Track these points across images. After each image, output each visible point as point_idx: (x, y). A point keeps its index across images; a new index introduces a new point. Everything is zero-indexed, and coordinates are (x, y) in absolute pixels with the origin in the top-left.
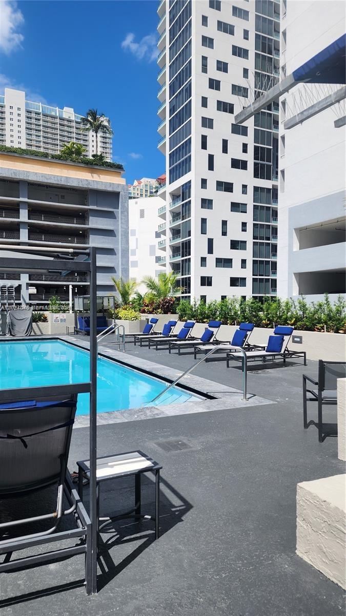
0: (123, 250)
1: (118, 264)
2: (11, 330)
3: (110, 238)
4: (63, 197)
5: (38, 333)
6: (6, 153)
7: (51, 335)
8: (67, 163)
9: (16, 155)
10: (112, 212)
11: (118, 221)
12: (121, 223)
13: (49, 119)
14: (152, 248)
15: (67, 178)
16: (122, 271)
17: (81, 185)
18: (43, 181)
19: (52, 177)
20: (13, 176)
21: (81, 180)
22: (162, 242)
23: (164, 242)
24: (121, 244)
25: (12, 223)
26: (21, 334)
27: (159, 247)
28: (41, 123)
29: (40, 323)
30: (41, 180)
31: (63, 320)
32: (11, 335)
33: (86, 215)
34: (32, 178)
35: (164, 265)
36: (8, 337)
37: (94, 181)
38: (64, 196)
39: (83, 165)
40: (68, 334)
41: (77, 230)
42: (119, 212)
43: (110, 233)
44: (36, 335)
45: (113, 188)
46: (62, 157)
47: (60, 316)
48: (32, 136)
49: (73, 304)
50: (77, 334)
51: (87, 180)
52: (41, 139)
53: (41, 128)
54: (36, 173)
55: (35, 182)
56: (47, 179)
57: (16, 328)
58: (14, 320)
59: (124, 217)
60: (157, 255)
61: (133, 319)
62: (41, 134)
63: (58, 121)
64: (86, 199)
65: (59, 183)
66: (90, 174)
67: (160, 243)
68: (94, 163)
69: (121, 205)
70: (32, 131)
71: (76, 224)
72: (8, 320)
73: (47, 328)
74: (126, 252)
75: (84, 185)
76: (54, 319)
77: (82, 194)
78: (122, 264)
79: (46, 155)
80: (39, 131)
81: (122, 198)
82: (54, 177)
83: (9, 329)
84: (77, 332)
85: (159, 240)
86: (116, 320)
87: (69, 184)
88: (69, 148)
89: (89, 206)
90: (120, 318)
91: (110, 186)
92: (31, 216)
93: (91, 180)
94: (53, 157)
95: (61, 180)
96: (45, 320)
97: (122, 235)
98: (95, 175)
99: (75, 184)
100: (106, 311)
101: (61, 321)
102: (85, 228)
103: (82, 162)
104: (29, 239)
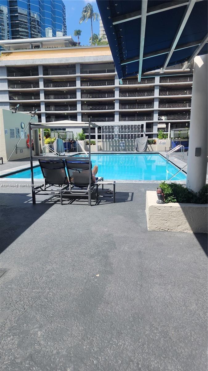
5: (151, 150)
7: (158, 151)
25: (150, 86)
26: (141, 151)
29: (152, 145)
31: (164, 143)
32: (137, 151)
36: (135, 152)
40: (165, 151)
44: (149, 151)
47: (163, 141)
49: (170, 134)
57: (139, 148)
58: (139, 143)
73: (155, 148)
76: (160, 142)
83: (136, 148)
92: (161, 81)
96: (155, 143)
104: (159, 95)
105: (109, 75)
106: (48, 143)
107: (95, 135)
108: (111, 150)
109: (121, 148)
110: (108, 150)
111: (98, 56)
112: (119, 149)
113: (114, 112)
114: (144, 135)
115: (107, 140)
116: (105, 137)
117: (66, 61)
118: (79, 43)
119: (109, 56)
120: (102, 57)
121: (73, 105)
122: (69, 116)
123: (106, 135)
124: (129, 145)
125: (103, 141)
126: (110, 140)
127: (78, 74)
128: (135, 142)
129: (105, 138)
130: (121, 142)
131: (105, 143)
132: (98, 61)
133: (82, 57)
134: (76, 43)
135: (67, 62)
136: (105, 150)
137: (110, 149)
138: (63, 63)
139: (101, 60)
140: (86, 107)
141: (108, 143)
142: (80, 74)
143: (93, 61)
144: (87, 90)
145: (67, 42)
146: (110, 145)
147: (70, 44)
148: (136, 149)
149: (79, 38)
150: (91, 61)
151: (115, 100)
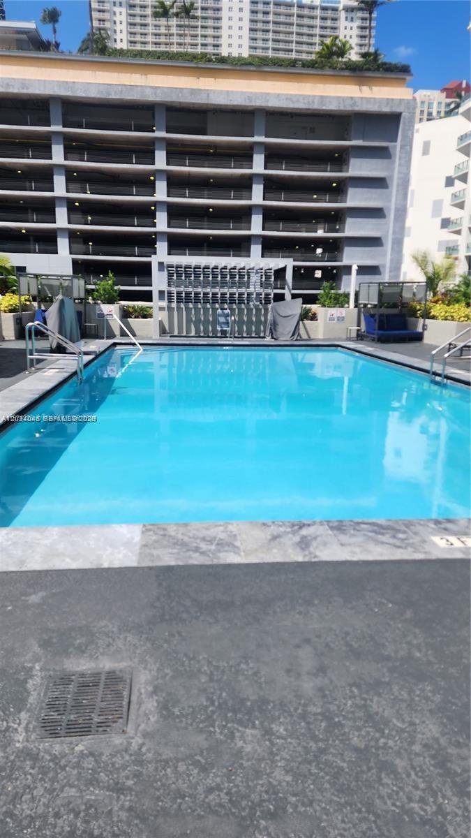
0: (397, 210)
1: (388, 232)
2: (273, 331)
3: (379, 191)
4: (312, 130)
5: (304, 336)
6: (238, 68)
7: (323, 340)
8: (324, 73)
9: (252, 68)
10: (385, 149)
11: (394, 163)
12: (400, 165)
13: (282, 10)
14: (437, 205)
15: (322, 97)
16: (393, 243)
17: (342, 108)
18: (288, 106)
19: (301, 100)
20: (248, 103)
21: (344, 99)
22: (458, 194)
23: (462, 193)
24: (396, 200)
25: (243, 176)
26: (285, 338)
27: (452, 201)
28: (271, 17)
29: (307, 322)
30: (285, 106)
31: (341, 319)
32: (273, 338)
33: (344, 156)
34: (273, 103)
35: (458, 232)
36: (268, 340)
37: (362, 98)
38: (314, 128)
39: (347, 73)
40: (349, 339)
41: (331, 180)
42: (397, 147)
43: (378, 183)
44: (301, 339)
45: (391, 107)
46: (316, 63)
47: (336, 312)
48: (258, 41)
49: (357, 295)
50: (362, 340)
51: (352, 98)
52: (270, 44)
53: (271, 27)
54: (279, 95)
55: (276, 110)
56: (293, 103)
57: (280, 329)
58: (278, 317)
59: (403, 155)
60: (445, 216)
61: (462, 319)
62: (270, 36)
63: (295, 10)
64: (346, 130)
65: (310, 107)
66: (357, 87)
67: (455, 196)
68: (365, 67)
69: (402, 135)
70: (258, 33)
71: (330, 171)
72: (270, 317)
73: (318, 330)
74: (402, 212)
75: (347, 107)
76: (329, 316)
77: (341, 122)
78: (394, 233)
79: (293, 63)
80: (268, 31)
81: (404, 123)
82: (304, 99)
83: (271, 329)
84: (360, 337)
85: (451, 190)
86: (427, 320)
87: (324, 108)
88: (327, 47)
89: (350, 140)
90: (433, 317)
91: (388, 104)
92: (268, 164)
93: (359, 98)
94: (305, 64)
95: (313, 102)
96: (314, 317)
97: (398, 185)
98: (365, 88)
99: (332, 106)
100: (404, 305)
101: (338, 320)
102: (342, 177)
103: (347, 69)
104: (264, 200)
105: (141, 138)
106: (11, 311)
107: (151, 292)
108: (193, 333)
109: (219, 329)
110: (184, 334)
111: (110, 85)
112: (214, 331)
113: (155, 233)
114: (288, 297)
115: (182, 306)
116: (175, 298)
117: (23, 88)
118: (57, 45)
119: (139, 88)
120: (120, 88)
121: (46, 209)
122: (31, 238)
123: (179, 293)
124: (250, 322)
125: (170, 309)
126: (191, 305)
127: (57, 128)
128: (266, 315)
129: (175, 300)
130: (219, 311)
131: (176, 313)
132: (110, 97)
133: (67, 82)
134: (49, 43)
135: (25, 91)
136: (176, 333)
137: (188, 331)
138: (13, 93)
139: (118, 97)
140: (78, 217)
141: (184, 313)
142: (62, 126)
143: (98, 96)
144: (81, 171)
145: (24, 37)
146: (189, 321)
147: (30, 44)
148: (271, 332)
149: (55, 31)
150: (92, 95)
151: (155, 204)
